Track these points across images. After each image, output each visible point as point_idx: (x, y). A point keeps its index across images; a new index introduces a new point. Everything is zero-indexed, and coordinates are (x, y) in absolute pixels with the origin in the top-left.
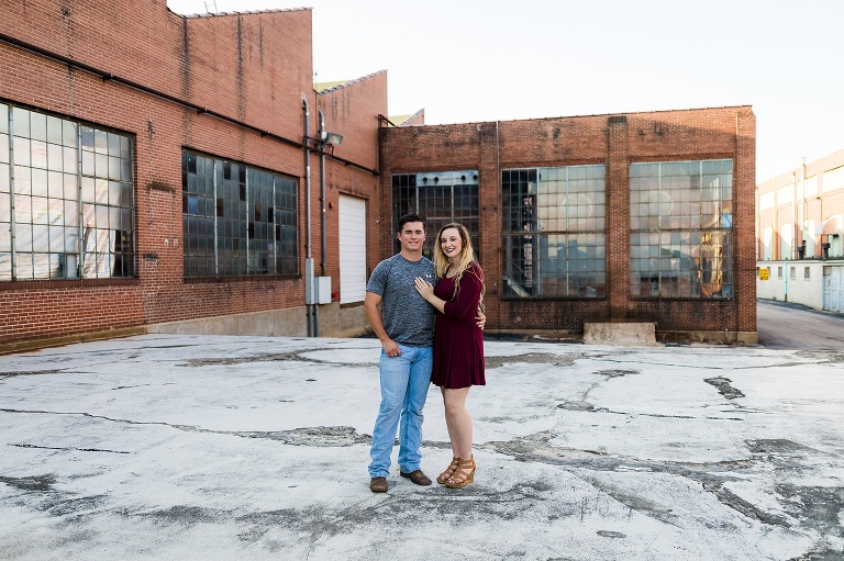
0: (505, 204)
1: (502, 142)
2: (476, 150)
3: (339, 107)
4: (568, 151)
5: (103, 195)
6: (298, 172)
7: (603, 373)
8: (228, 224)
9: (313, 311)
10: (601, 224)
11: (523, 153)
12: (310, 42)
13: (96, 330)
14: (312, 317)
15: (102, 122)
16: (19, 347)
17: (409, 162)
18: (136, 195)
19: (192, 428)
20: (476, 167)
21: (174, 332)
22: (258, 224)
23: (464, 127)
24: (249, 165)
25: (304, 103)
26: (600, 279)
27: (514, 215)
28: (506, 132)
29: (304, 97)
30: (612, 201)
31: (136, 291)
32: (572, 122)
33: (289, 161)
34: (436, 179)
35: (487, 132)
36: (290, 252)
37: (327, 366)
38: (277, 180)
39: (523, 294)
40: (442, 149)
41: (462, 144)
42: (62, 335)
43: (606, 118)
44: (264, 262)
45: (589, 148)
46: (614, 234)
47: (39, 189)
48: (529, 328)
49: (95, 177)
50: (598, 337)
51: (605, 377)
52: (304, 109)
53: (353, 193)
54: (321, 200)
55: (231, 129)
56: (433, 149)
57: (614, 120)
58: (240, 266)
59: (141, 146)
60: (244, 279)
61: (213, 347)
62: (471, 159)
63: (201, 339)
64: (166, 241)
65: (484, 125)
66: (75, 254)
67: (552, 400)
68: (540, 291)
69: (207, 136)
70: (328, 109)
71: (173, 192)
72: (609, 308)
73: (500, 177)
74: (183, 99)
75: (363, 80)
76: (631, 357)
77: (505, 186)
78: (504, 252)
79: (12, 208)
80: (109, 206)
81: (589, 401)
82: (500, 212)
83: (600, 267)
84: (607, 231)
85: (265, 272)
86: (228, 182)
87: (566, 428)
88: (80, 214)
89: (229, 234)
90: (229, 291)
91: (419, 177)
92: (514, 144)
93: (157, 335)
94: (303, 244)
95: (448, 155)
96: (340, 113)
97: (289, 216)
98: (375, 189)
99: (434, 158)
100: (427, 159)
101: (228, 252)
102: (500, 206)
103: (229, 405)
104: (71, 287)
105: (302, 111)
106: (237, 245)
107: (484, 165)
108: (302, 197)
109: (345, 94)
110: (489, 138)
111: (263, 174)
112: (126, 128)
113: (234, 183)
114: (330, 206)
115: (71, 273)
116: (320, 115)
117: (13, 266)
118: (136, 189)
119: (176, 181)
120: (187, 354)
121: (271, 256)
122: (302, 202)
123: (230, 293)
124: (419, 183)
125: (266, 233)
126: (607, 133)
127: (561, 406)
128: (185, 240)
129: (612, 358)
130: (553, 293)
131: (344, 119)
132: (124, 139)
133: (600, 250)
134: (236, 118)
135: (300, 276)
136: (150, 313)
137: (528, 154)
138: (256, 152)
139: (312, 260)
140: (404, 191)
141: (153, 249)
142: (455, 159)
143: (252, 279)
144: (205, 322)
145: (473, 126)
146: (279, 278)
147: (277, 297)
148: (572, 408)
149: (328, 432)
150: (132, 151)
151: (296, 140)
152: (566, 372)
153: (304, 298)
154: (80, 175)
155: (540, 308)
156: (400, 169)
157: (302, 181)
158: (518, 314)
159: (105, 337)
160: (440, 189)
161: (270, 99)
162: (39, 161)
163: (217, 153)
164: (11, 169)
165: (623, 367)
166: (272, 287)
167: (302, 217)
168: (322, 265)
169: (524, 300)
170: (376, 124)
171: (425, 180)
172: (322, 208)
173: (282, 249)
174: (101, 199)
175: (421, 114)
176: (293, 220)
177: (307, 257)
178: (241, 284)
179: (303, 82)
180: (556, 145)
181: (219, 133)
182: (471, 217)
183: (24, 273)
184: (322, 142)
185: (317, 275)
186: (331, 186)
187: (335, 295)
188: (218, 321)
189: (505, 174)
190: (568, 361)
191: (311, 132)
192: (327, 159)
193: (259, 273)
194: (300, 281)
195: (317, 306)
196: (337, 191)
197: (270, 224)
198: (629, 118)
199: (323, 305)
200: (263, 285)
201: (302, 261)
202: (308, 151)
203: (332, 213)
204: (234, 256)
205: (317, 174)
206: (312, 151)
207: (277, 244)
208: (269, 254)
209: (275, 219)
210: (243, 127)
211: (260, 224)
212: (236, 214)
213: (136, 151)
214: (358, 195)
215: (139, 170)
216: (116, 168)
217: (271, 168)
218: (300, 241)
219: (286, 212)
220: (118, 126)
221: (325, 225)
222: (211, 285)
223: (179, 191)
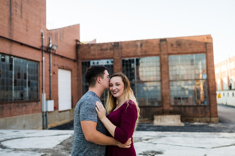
1: (121, 49)
2: (112, 52)
3: (59, 36)
4: (146, 52)
6: (39, 59)
8: (3, 80)
9: (45, 115)
10: (159, 78)
11: (129, 53)
12: (45, 11)
14: (45, 117)
17: (88, 56)
20: (112, 58)
22: (19, 80)
23: (107, 44)
24: (15, 56)
25: (42, 33)
26: (159, 99)
28: (123, 45)
29: (42, 31)
30: (162, 70)
32: (147, 42)
33: (35, 55)
34: (98, 63)
35: (116, 45)
36: (35, 91)
38: (29, 62)
40: (100, 52)
41: (106, 49)
43: (159, 40)
44: (22, 95)
45: (153, 50)
46: (164, 82)
50: (159, 121)
52: (42, 36)
53: (65, 68)
54: (50, 70)
56: (96, 52)
57: (162, 40)
58: (9, 97)
60: (11, 103)
62: (110, 55)
65: (115, 43)
70: (53, 36)
72: (163, 110)
73: (121, 62)
75: (69, 27)
77: (123, 65)
83: (159, 94)
84: (161, 81)
85: (22, 99)
86: (4, 63)
89: (3, 84)
90: (3, 108)
91: (91, 62)
92: (126, 49)
94: (41, 88)
95: (102, 54)
96: (59, 38)
97: (34, 77)
98: (75, 66)
99: (97, 54)
100: (94, 55)
101: (2, 92)
105: (41, 37)
106: (8, 89)
107: (115, 57)
108: (41, 69)
109: (61, 31)
110: (117, 47)
111: (22, 60)
113: (7, 63)
114: (54, 73)
116: (49, 38)
121: (25, 93)
124: (91, 64)
125: (23, 84)
126: (160, 45)
129: (153, 141)
130: (142, 104)
131: (60, 40)
133: (159, 88)
134: (8, 37)
135: (39, 101)
137: (131, 53)
138: (18, 51)
139: (45, 94)
142: (104, 55)
143: (14, 102)
145: (111, 43)
146: (29, 102)
147: (28, 110)
151: (38, 47)
153: (41, 109)
156: (84, 59)
157: (41, 63)
161: (25, 31)
166: (25, 106)
167: (41, 77)
168: (50, 96)
170: (75, 43)
171: (94, 63)
172: (50, 73)
173: (32, 90)
175: (95, 40)
176: (37, 78)
177: (43, 92)
178: (9, 105)
179: (42, 25)
180: (141, 50)
184: (50, 48)
185: (47, 100)
186: (55, 65)
187: (56, 108)
189: (123, 61)
191: (45, 44)
192: (52, 55)
193: (19, 100)
194: (39, 102)
195: (47, 113)
196: (57, 67)
197: (25, 80)
198: (167, 40)
199: (50, 112)
200: (21, 105)
201: (40, 95)
202: (44, 52)
203: (55, 76)
204: (6, 93)
205: (48, 61)
206: (45, 52)
207: (28, 88)
208: (24, 92)
209: (27, 78)
210: (11, 41)
211: (20, 80)
212: (7, 76)
214: (67, 69)
217: (26, 58)
218: (40, 86)
219: (33, 75)
221: (51, 80)
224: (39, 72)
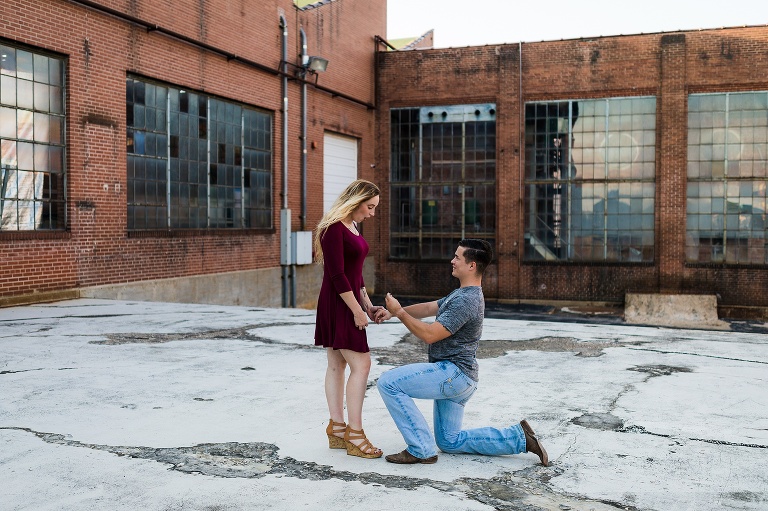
0: (528, 145)
1: (525, 68)
2: (493, 79)
3: (326, 26)
4: (608, 79)
5: (28, 129)
6: (273, 105)
7: (641, 369)
8: (185, 168)
9: (290, 272)
10: (650, 170)
11: (552, 82)
13: (16, 293)
14: (288, 281)
15: (26, 40)
17: (411, 94)
18: (68, 130)
19: (61, 437)
20: (493, 100)
21: (113, 297)
22: (222, 167)
23: (478, 51)
24: (212, 95)
25: (282, 21)
26: (648, 239)
27: (540, 159)
28: (531, 56)
29: (281, 13)
30: (664, 142)
31: (67, 246)
32: (614, 43)
33: (261, 91)
34: (444, 115)
35: (508, 56)
36: (262, 202)
37: (276, 348)
38: (247, 113)
39: (549, 256)
40: (452, 78)
41: (475, 70)
43: (657, 38)
44: (229, 213)
45: (635, 75)
46: (666, 183)
48: (556, 298)
49: (16, 108)
50: (643, 311)
51: (644, 375)
52: (282, 28)
53: (342, 131)
54: (301, 138)
55: (189, 51)
56: (441, 77)
57: (668, 39)
58: (198, 218)
59: (75, 70)
60: (204, 233)
61: (148, 318)
62: (487, 90)
63: (141, 306)
64: (106, 186)
65: (504, 47)
67: (564, 410)
68: (570, 252)
69: (157, 59)
70: (312, 28)
71: (115, 126)
72: (658, 275)
73: (523, 111)
74: (129, 13)
76: (682, 346)
77: (529, 123)
78: (527, 205)
80: (34, 143)
81: (618, 413)
82: (522, 154)
83: (647, 223)
84: (656, 179)
85: (230, 225)
86: (186, 115)
87: (578, 459)
89: (185, 177)
90: (185, 245)
91: (424, 112)
92: (541, 71)
93: (92, 301)
94: (278, 192)
95: (459, 84)
96: (326, 33)
97: (261, 157)
98: (370, 125)
99: (442, 88)
100: (434, 89)
101: (183, 201)
102: (522, 148)
103: (126, 403)
105: (278, 31)
106: (196, 193)
107: (504, 97)
108: (278, 135)
109: (334, 11)
110: (510, 64)
111: (229, 106)
112: (55, 48)
113: (193, 116)
114: (313, 147)
116: (301, 35)
118: (68, 122)
119: (119, 112)
120: (112, 327)
121: (238, 206)
122: (278, 141)
123: (185, 250)
124: (423, 119)
125: (232, 178)
126: (660, 56)
127: (575, 421)
128: (130, 185)
129: (655, 346)
130: (587, 255)
131: (331, 41)
132: (54, 62)
133: (648, 204)
134: (195, 37)
135: (274, 231)
136: (84, 273)
137: (558, 83)
138: (220, 79)
139: (289, 212)
140: (405, 129)
141: (89, 195)
142: (467, 89)
143: (213, 233)
144: (154, 286)
145: (490, 48)
146: (247, 233)
147: (244, 255)
148: (591, 425)
149: (238, 452)
150: (64, 77)
151: (271, 65)
152: (590, 367)
153: (278, 258)
155: (570, 274)
156: (399, 102)
157: (278, 115)
158: (543, 281)
159: (26, 302)
160: (448, 126)
161: (238, 16)
163: (171, 80)
165: (671, 360)
166: (239, 244)
167: (278, 160)
168: (301, 218)
169: (551, 264)
170: (371, 48)
171: (431, 115)
172: (302, 148)
173: (252, 198)
174: (26, 134)
175: (430, 36)
176: (266, 163)
177: (283, 207)
178: (199, 239)
180: (594, 72)
181: (174, 55)
182: (486, 161)
184: (304, 69)
185: (294, 230)
186: (314, 122)
188: (170, 285)
189: (530, 109)
190: (596, 350)
191: (290, 56)
192: (308, 88)
193: (222, 226)
194: (274, 236)
195: (294, 267)
196: (322, 128)
197: (238, 167)
198: (688, 35)
199: (302, 266)
200: (227, 241)
201: (277, 212)
202: (286, 80)
203: (315, 155)
204: (192, 205)
205: (297, 107)
206: (290, 79)
207: (245, 191)
208: (236, 203)
209: (243, 160)
210: (204, 49)
211: (225, 166)
212: (194, 155)
213: (68, 76)
214: (348, 133)
215: (73, 100)
216: (42, 96)
217: (239, 99)
218: (274, 189)
219: (258, 153)
220: (46, 46)
221: (305, 169)
222: (162, 240)
223: (123, 126)
224: (274, 143)
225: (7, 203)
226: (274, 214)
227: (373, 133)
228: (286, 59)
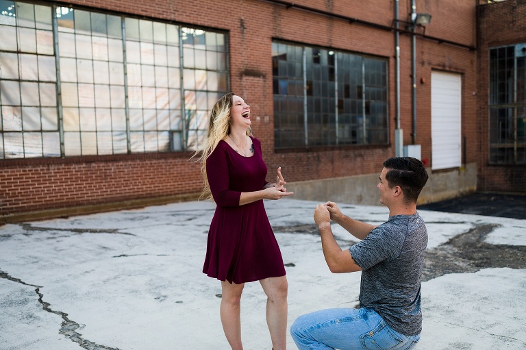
6: (387, 52)
8: (318, 103)
16: (132, 204)
17: (507, 35)
18: (231, 81)
22: (347, 101)
24: (338, 50)
33: (378, 43)
36: (380, 125)
38: (367, 60)
42: (167, 195)
44: (354, 134)
47: (149, 81)
49: (194, 69)
53: (447, 69)
54: (412, 76)
55: (319, 19)
58: (329, 138)
59: (235, 40)
60: (333, 149)
64: (258, 118)
66: (180, 132)
69: (294, 27)
71: (264, 77)
79: (127, 97)
80: (207, 91)
85: (354, 142)
86: (317, 66)
88: (183, 99)
89: (318, 110)
90: (318, 159)
91: (518, 48)
94: (393, 117)
97: (379, 92)
98: (472, 62)
101: (318, 126)
104: (175, 158)
106: (327, 120)
108: (392, 75)
111: (352, 57)
112: (220, 26)
113: (324, 66)
114: (422, 82)
115: (177, 147)
117: (128, 142)
118: (230, 76)
119: (267, 67)
121: (361, 128)
122: (392, 79)
123: (319, 161)
124: (518, 54)
125: (356, 109)
128: (275, 117)
132: (220, 36)
134: (323, 8)
135: (390, 145)
138: (344, 37)
139: (401, 132)
140: (502, 63)
143: (340, 149)
146: (367, 147)
147: (365, 164)
150: (227, 45)
151: (385, 24)
154: (182, 68)
156: (498, 42)
157: (392, 61)
162: (147, 59)
163: (306, 41)
164: (125, 67)
166: (361, 156)
167: (392, 93)
168: (412, 135)
170: (472, 3)
171: (524, 50)
172: (412, 83)
173: (373, 121)
174: (203, 87)
176: (383, 96)
177: (396, 128)
178: (329, 153)
181: (307, 23)
183: (137, 148)
184: (412, 24)
185: (406, 144)
186: (423, 63)
187: (426, 162)
188: (308, 185)
191: (401, 15)
192: (416, 38)
193: (348, 143)
194: (390, 149)
196: (430, 68)
197: (360, 100)
200: (351, 154)
201: (392, 132)
202: (398, 34)
203: (423, 88)
204: (324, 129)
205: (407, 54)
206: (402, 33)
207: (366, 117)
208: (358, 127)
209: (364, 95)
210: (331, 16)
211: (350, 100)
212: (325, 94)
213: (229, 45)
214: (452, 70)
215: (233, 60)
216: (213, 60)
217: (360, 50)
218: (389, 114)
219: (376, 89)
220: (213, 25)
221: (415, 100)
222: (301, 155)
223: (270, 77)
224: (389, 80)
225: (191, 133)
226: (390, 134)
227: (475, 69)
228: (398, 18)
